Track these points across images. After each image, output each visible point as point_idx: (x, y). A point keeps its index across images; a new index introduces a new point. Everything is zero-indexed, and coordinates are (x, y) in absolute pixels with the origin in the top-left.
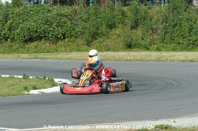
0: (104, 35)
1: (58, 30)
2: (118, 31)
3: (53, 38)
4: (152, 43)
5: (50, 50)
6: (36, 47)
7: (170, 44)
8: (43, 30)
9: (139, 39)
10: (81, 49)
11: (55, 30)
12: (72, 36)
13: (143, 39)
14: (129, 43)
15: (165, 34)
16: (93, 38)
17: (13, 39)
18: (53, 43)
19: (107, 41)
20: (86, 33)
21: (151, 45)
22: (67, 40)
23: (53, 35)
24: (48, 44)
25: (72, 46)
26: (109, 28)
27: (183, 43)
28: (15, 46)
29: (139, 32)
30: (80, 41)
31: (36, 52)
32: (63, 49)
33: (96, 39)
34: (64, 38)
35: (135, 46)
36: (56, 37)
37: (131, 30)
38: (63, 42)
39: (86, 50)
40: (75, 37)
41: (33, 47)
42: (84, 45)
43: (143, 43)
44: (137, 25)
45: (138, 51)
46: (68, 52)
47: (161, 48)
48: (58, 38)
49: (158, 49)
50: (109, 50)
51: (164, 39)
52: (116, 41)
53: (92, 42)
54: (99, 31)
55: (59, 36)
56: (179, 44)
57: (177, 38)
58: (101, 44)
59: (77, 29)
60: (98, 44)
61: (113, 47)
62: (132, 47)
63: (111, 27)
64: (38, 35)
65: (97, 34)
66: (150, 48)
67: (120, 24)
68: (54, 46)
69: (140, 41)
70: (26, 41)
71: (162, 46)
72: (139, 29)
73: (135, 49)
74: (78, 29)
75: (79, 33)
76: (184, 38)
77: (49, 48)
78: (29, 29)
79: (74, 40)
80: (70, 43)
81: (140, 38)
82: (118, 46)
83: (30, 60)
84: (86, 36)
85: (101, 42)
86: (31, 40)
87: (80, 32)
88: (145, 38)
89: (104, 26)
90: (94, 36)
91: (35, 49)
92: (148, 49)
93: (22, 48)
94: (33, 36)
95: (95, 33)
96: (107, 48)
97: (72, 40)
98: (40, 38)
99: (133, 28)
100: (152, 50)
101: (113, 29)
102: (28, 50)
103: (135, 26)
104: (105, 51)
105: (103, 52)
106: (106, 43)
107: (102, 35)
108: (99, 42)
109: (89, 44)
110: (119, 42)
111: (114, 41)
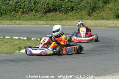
0: (101, 8)
1: (68, 5)
2: (110, 6)
3: (65, 10)
5: (62, 19)
6: (53, 16)
8: (58, 4)
10: (84, 18)
12: (78, 8)
14: (117, 15)
16: (92, 10)
17: (37, 10)
18: (65, 14)
22: (74, 11)
23: (65, 8)
24: (61, 14)
25: (78, 16)
26: (104, 3)
28: (38, 15)
30: (84, 13)
31: (52, 20)
32: (72, 18)
33: (95, 11)
34: (73, 10)
36: (66, 9)
38: (72, 13)
39: (88, 18)
40: (80, 9)
41: (50, 16)
42: (86, 15)
46: (75, 20)
48: (68, 10)
50: (103, 19)
52: (109, 13)
53: (92, 13)
54: (97, 6)
55: (69, 9)
58: (98, 15)
59: (82, 4)
61: (106, 17)
63: (106, 2)
64: (55, 8)
65: (96, 8)
67: (112, 1)
68: (65, 16)
70: (46, 12)
77: (62, 17)
78: (48, 3)
79: (80, 12)
80: (77, 14)
83: (43, 26)
84: (88, 8)
85: (98, 13)
86: (49, 11)
87: (84, 6)
89: (101, 2)
90: (94, 9)
91: (52, 17)
93: (43, 16)
94: (50, 8)
95: (94, 7)
96: (102, 18)
97: (78, 11)
98: (55, 10)
101: (107, 4)
102: (47, 18)
104: (101, 20)
105: (99, 20)
106: (102, 14)
107: (99, 9)
108: (97, 13)
109: (89, 14)
110: (111, 13)
111: (107, 13)
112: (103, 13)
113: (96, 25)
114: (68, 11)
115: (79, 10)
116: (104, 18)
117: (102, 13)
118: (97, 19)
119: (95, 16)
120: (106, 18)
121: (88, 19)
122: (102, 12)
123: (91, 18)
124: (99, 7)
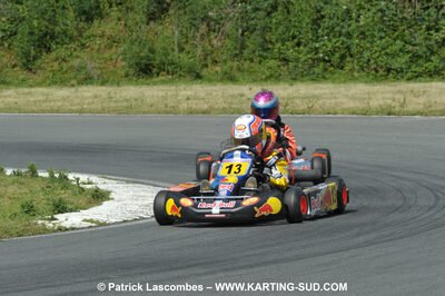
0: (72, 39)
2: (107, 27)
4: (209, 58)
7: (260, 62)
9: (173, 50)
10: (8, 80)
13: (181, 50)
14: (143, 62)
15: (242, 34)
16: (39, 46)
19: (82, 55)
20: (19, 35)
21: (206, 66)
26: (83, 18)
27: (297, 60)
30: (6, 57)
33: (49, 50)
35: (162, 68)
37: (148, 23)
39: (24, 80)
42: (14, 66)
43: (184, 59)
44: (164, 10)
45: (171, 82)
47: (237, 74)
49: (230, 78)
50: (88, 80)
51: (243, 47)
52: (107, 55)
53: (39, 58)
54: (57, 29)
56: (286, 60)
57: (280, 44)
58: (64, 65)
61: (98, 71)
62: (155, 70)
63: (90, 15)
65: (53, 37)
66: (204, 72)
67: (114, 8)
69: (176, 53)
71: (239, 69)
72: (167, 20)
73: (160, 78)
75: (1, 35)
76: (298, 44)
81: (176, 47)
82: (112, 68)
84: (22, 41)
85: (64, 60)
87: (4, 30)
88: (187, 47)
90: (44, 42)
92: (199, 77)
95: (46, 35)
96: (82, 76)
99: (151, 17)
100: (210, 81)
101: (96, 22)
103: (157, 12)
104: (79, 84)
105: (73, 86)
106: (79, 60)
107: (67, 40)
108: (57, 59)
109: (29, 64)
110: (114, 57)
111: (101, 56)
112: (82, 59)
116: (91, 78)
117: (78, 57)
118: (63, 83)
119: (53, 71)
120: (98, 76)
121: (23, 83)
122: (77, 53)
123: (39, 77)
124: (65, 32)
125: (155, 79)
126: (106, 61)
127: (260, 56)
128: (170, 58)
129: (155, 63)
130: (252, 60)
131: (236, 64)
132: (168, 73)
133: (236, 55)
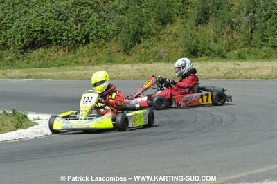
0: (153, 35)
1: (77, 29)
2: (175, 28)
3: (69, 43)
4: (231, 46)
5: (64, 62)
6: (43, 57)
7: (261, 48)
8: (53, 29)
9: (210, 41)
10: (114, 59)
11: (73, 28)
12: (101, 37)
13: (216, 41)
14: (192, 49)
15: (252, 32)
16: (134, 40)
17: (4, 44)
18: (69, 51)
20: (122, 33)
21: (230, 50)
22: (91, 45)
23: (69, 37)
24: (61, 52)
25: (100, 55)
26: (160, 23)
28: (8, 56)
29: (209, 30)
30: (114, 46)
31: (42, 66)
32: (86, 60)
33: (139, 42)
34: (88, 41)
35: (203, 52)
36: (73, 39)
37: (197, 25)
38: (86, 47)
39: (124, 60)
40: (106, 40)
41: (37, 57)
42: (119, 52)
43: (217, 47)
44: (207, 18)
45: (208, 60)
46: (93, 65)
48: (77, 41)
49: (241, 57)
50: (159, 59)
51: (251, 39)
52: (173, 45)
53: (134, 46)
54: (144, 29)
55: (79, 39)
56: (275, 47)
57: (272, 37)
58: (148, 51)
59: (108, 27)
60: (143, 50)
61: (166, 54)
62: (199, 53)
63: (164, 21)
64: (45, 38)
65: (141, 34)
66: (228, 54)
67: (179, 17)
68: (71, 56)
69: (211, 43)
70: (25, 48)
72: (209, 23)
73: (202, 58)
74: (110, 26)
75: (112, 33)
77: (63, 59)
78: (29, 28)
79: (104, 44)
80: (97, 50)
81: (212, 39)
82: (175, 53)
84: (123, 36)
85: (148, 47)
86: (33, 45)
87: (114, 31)
88: (220, 40)
89: (152, 20)
90: (137, 37)
91: (39, 60)
92: (224, 57)
93: (18, 59)
94: (35, 39)
95: (137, 33)
96: (157, 57)
97: (100, 44)
98: (47, 43)
99: (199, 22)
100: (230, 59)
101: (168, 25)
102: (28, 63)
103: (203, 19)
104: (154, 62)
105: (150, 63)
106: (156, 48)
107: (150, 36)
108: (144, 47)
109: (127, 50)
110: (177, 45)
111: (169, 45)
112: (159, 47)
113: (144, 75)
114: (77, 44)
115: (103, 41)
116: (162, 58)
117: (156, 46)
118: (145, 61)
119: (141, 54)
120: (166, 57)
121: (123, 62)
122: (155, 43)
123: (132, 58)
124: (149, 31)
125: (199, 59)
126: (172, 48)
127: (260, 44)
128: (207, 46)
129: (199, 49)
130: (255, 47)
131: (246, 49)
132: (207, 55)
133: (247, 44)
